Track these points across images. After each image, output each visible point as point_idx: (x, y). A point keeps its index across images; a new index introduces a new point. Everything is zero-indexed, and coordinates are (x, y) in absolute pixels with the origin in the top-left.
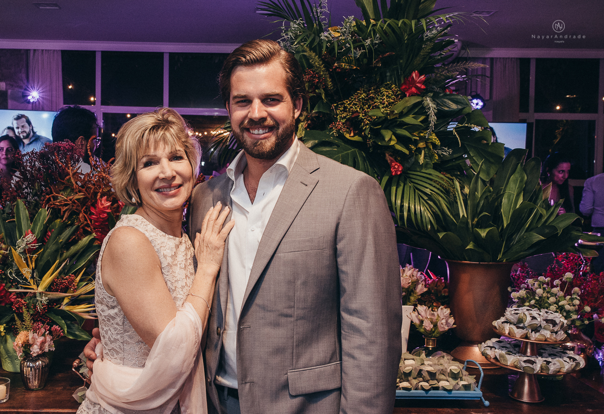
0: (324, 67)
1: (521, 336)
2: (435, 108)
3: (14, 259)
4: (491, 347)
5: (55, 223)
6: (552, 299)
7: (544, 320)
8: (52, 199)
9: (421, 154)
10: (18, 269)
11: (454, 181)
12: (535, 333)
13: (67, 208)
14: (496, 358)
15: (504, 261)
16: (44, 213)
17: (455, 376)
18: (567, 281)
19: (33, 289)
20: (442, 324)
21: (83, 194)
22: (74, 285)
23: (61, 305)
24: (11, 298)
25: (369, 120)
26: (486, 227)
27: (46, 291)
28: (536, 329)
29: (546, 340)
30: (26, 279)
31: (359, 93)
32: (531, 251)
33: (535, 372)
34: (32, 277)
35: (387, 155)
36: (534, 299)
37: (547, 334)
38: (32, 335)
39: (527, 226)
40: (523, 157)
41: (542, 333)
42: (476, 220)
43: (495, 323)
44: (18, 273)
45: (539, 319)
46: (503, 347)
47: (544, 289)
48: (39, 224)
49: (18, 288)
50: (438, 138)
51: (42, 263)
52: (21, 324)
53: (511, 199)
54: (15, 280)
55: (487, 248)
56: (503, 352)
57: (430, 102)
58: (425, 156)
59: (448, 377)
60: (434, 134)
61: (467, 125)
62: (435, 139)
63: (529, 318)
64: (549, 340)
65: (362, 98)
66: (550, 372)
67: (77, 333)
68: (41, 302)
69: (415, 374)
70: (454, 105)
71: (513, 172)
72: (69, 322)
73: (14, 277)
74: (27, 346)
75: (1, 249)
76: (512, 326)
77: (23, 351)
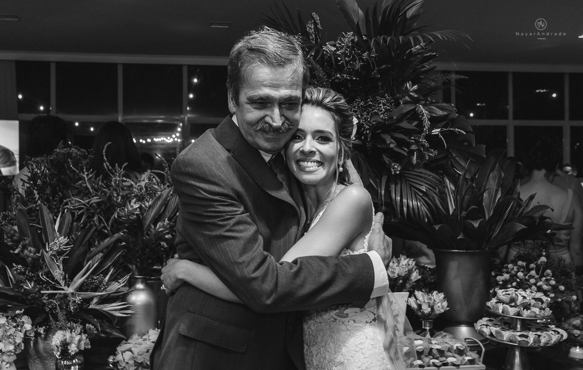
0: (327, 78)
1: (515, 313)
2: (428, 114)
3: (45, 262)
4: (487, 326)
6: (532, 281)
7: (533, 299)
8: (69, 203)
9: (413, 155)
10: (49, 271)
11: (445, 178)
12: (527, 310)
14: (491, 335)
15: (487, 249)
17: (460, 352)
18: (541, 265)
19: (63, 290)
20: (439, 307)
22: (104, 284)
23: (90, 304)
24: (44, 299)
25: (369, 125)
26: (476, 219)
28: (527, 307)
29: (535, 317)
30: (56, 280)
31: (357, 101)
33: (529, 345)
34: (64, 279)
35: (384, 156)
36: (516, 281)
37: (537, 310)
38: (70, 334)
39: (505, 217)
41: (533, 310)
42: (464, 212)
43: (489, 304)
44: (49, 274)
45: (528, 298)
46: (496, 325)
49: (48, 290)
52: (55, 324)
53: (491, 194)
54: (47, 283)
56: (498, 329)
57: (423, 109)
58: (417, 157)
59: (454, 354)
61: (452, 129)
62: (425, 142)
63: (520, 298)
64: (538, 316)
65: (361, 106)
66: (542, 344)
67: (108, 330)
68: (74, 302)
69: (427, 352)
70: (440, 111)
71: (492, 171)
72: (100, 320)
73: (45, 279)
74: (65, 345)
75: (30, 252)
76: (505, 305)
77: (62, 350)
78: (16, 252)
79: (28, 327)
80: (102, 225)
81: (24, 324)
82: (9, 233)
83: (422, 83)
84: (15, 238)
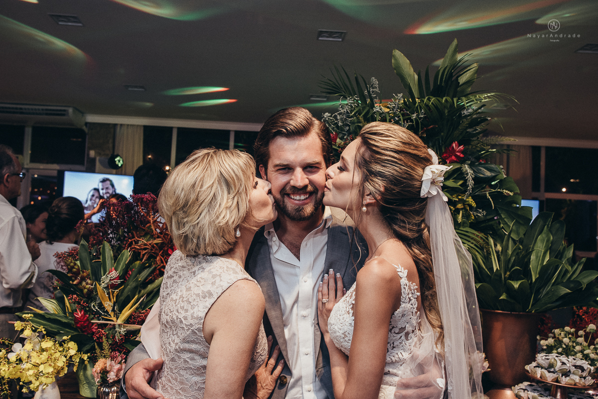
1: (553, 380)
3: (98, 294)
4: (524, 390)
5: (135, 264)
6: (578, 348)
7: (573, 366)
8: (134, 243)
9: (459, 214)
10: (101, 302)
11: (489, 238)
12: (566, 377)
13: (146, 251)
15: (533, 312)
16: (127, 254)
18: (590, 332)
19: (113, 321)
21: (160, 239)
23: (137, 337)
24: (93, 328)
26: (517, 280)
27: (125, 323)
28: (566, 374)
29: (575, 385)
30: (107, 312)
32: (558, 303)
34: (113, 310)
36: (562, 347)
37: (577, 379)
38: (110, 362)
39: (553, 281)
40: (550, 219)
41: (572, 378)
42: (508, 273)
43: (527, 367)
44: (101, 306)
45: (568, 365)
46: (535, 390)
47: (570, 338)
48: (122, 264)
49: (99, 320)
50: (474, 200)
51: (122, 298)
52: (100, 352)
53: (539, 256)
54: (97, 312)
55: (518, 300)
56: (536, 394)
57: (468, 169)
58: (462, 216)
60: (470, 197)
61: (499, 190)
62: (472, 201)
63: (559, 364)
64: (578, 384)
68: (120, 333)
70: (488, 172)
71: (540, 233)
73: (97, 310)
74: (104, 372)
75: (87, 284)
76: (543, 370)
77: (101, 377)
78: (75, 283)
79: (72, 352)
80: (162, 264)
81: (69, 349)
82: (69, 265)
83: (472, 145)
84: (75, 270)
